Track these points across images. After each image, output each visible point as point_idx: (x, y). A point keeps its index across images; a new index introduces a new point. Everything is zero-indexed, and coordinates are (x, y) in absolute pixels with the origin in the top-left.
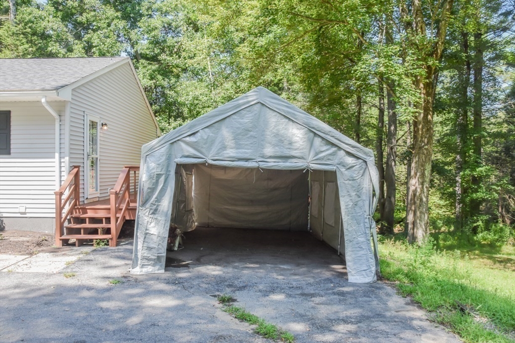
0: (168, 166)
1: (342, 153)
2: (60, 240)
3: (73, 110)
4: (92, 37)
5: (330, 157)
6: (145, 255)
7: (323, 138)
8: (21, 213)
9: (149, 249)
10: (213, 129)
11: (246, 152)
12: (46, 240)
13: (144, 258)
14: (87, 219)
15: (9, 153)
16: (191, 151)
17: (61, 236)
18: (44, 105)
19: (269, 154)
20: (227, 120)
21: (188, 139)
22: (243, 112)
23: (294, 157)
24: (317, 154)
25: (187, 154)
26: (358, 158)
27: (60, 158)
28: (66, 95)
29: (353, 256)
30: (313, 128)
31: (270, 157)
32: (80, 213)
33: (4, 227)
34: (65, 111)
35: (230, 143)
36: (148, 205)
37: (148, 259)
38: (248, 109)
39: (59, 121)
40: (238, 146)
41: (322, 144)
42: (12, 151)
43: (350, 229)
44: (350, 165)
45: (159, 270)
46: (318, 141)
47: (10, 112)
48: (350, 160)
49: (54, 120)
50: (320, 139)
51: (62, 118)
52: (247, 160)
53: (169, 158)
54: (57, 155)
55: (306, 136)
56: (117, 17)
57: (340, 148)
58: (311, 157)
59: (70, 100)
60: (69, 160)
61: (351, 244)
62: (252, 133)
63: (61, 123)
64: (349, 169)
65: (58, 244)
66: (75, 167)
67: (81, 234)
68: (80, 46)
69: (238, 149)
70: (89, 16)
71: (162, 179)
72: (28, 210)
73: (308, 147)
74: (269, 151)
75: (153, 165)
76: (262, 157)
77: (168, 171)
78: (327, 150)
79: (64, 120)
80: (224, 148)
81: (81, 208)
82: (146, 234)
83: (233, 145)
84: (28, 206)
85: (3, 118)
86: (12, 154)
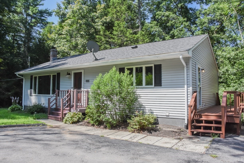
2: (191, 132)
3: (192, 62)
4: (174, 32)
8: (167, 116)
12: (182, 131)
14: (204, 121)
15: (161, 85)
17: (191, 130)
18: (181, 59)
32: (198, 117)
33: (158, 123)
34: (189, 62)
39: (186, 68)
42: (162, 84)
47: (161, 65)
49: (184, 67)
51: (188, 66)
54: (186, 86)
56: (185, 21)
60: (192, 88)
63: (187, 69)
65: (190, 134)
66: (195, 92)
67: (201, 129)
68: (168, 37)
70: (172, 22)
72: (170, 115)
79: (189, 67)
81: (198, 115)
84: (170, 112)
85: (158, 68)
86: (162, 86)
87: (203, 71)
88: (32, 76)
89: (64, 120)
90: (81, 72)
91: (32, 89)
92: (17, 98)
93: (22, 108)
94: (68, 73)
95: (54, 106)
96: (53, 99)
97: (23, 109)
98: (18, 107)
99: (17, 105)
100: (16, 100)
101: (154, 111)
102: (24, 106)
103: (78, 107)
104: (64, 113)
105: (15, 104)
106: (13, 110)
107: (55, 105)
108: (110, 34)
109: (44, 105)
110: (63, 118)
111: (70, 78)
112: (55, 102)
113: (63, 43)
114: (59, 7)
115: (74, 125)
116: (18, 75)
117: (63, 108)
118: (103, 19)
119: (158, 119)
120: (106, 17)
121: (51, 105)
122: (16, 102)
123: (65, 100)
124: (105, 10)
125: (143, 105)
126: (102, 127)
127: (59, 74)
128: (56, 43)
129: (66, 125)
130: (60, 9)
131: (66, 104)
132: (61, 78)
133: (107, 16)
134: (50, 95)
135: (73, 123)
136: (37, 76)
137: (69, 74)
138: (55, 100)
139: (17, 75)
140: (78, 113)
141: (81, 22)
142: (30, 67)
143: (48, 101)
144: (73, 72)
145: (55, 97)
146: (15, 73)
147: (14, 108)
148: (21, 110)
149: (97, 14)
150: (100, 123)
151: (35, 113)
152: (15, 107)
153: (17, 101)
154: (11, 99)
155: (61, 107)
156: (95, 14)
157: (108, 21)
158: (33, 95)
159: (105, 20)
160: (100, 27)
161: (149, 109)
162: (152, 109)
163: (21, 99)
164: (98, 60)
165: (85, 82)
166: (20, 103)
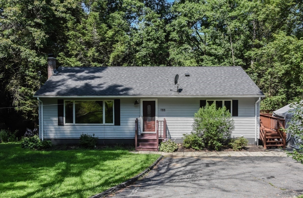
2: (266, 146)
14: (269, 139)
42: (239, 115)
47: (237, 101)
54: (256, 116)
72: (244, 136)
86: (238, 116)
88: (61, 100)
90: (155, 101)
91: (62, 116)
102: (44, 139)
132: (121, 105)
134: (102, 124)
136: (74, 101)
137: (136, 102)
139: (38, 98)
144: (142, 100)
158: (65, 124)
165: (160, 111)
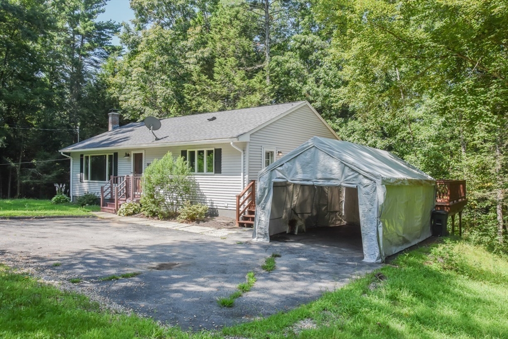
0: (270, 183)
1: (361, 177)
2: (238, 223)
3: (251, 147)
5: (355, 179)
6: (259, 231)
7: (350, 168)
8: (226, 207)
9: (261, 228)
10: (291, 162)
11: (308, 176)
12: (232, 223)
13: (259, 233)
15: (221, 173)
16: (280, 175)
17: (238, 221)
18: (232, 146)
19: (320, 177)
20: (298, 157)
21: (279, 168)
22: (306, 152)
23: (333, 179)
24: (346, 177)
25: (278, 177)
26: (371, 180)
27: (244, 175)
28: (246, 139)
29: (368, 244)
30: (343, 161)
31: (320, 179)
32: (254, 209)
33: (218, 215)
34: (246, 148)
35: (300, 170)
36: (260, 205)
37: (261, 234)
38: (308, 150)
39: (243, 153)
40: (304, 172)
41: (349, 171)
42: (222, 171)
43: (365, 226)
44: (365, 185)
45: (266, 241)
46: (347, 169)
47: (221, 149)
48: (366, 181)
50: (348, 168)
51: (245, 152)
52: (308, 180)
53: (270, 179)
54: (242, 174)
55: (340, 166)
57: (360, 174)
58: (343, 179)
59: (249, 141)
60: (249, 177)
61: (366, 236)
62: (310, 165)
63: (244, 155)
64: (365, 187)
65: (237, 225)
66: (252, 181)
67: (249, 221)
69: (303, 174)
71: (267, 191)
72: (229, 206)
73: (341, 173)
74: (319, 175)
75: (262, 183)
76: (316, 179)
77: (269, 185)
78: (353, 174)
79: (247, 153)
80: (297, 173)
81: (254, 206)
82: (260, 220)
83: (301, 172)
84: (229, 203)
85: (218, 152)
87: (280, 154)
88: (82, 156)
89: (118, 212)
90: (142, 154)
91: (83, 172)
92: (63, 186)
93: (70, 200)
94: (126, 154)
95: (109, 196)
96: (108, 187)
97: (72, 201)
98: (64, 198)
99: (63, 195)
100: (61, 188)
101: (214, 202)
102: (73, 196)
103: (136, 196)
104: (119, 204)
105: (60, 194)
106: (58, 202)
107: (110, 194)
108: (208, 78)
109: (98, 195)
110: (117, 209)
111: (129, 160)
112: (110, 190)
113: (134, 92)
114: (127, 28)
115: (128, 217)
116: (64, 153)
117: (117, 198)
118: (199, 53)
119: (218, 210)
120: (203, 49)
121: (105, 194)
122: (61, 192)
123: (120, 188)
124: (202, 36)
125: (204, 195)
126: (156, 218)
127: (116, 154)
128: (123, 92)
129: (120, 217)
130: (129, 32)
131: (122, 193)
132: (118, 159)
133: (205, 47)
134: (105, 182)
135: (128, 215)
136: (89, 155)
137: (128, 155)
138: (110, 188)
139: (62, 153)
140: (135, 204)
141: (161, 59)
142: (80, 142)
143: (101, 189)
144: (132, 153)
145: (110, 185)
146: (59, 151)
147: (60, 200)
148: (69, 202)
149: (189, 44)
150: (154, 215)
151: (87, 205)
152: (61, 198)
153: (63, 190)
154: (55, 188)
155: (115, 197)
156: (185, 43)
157: (205, 56)
158: (84, 181)
159: (201, 55)
160: (192, 67)
161: (210, 199)
162: (213, 199)
163: (68, 187)
164: (159, 139)
165: (146, 166)
166: (67, 193)
